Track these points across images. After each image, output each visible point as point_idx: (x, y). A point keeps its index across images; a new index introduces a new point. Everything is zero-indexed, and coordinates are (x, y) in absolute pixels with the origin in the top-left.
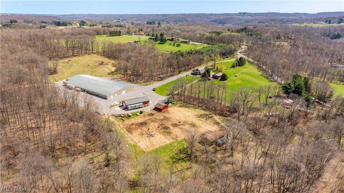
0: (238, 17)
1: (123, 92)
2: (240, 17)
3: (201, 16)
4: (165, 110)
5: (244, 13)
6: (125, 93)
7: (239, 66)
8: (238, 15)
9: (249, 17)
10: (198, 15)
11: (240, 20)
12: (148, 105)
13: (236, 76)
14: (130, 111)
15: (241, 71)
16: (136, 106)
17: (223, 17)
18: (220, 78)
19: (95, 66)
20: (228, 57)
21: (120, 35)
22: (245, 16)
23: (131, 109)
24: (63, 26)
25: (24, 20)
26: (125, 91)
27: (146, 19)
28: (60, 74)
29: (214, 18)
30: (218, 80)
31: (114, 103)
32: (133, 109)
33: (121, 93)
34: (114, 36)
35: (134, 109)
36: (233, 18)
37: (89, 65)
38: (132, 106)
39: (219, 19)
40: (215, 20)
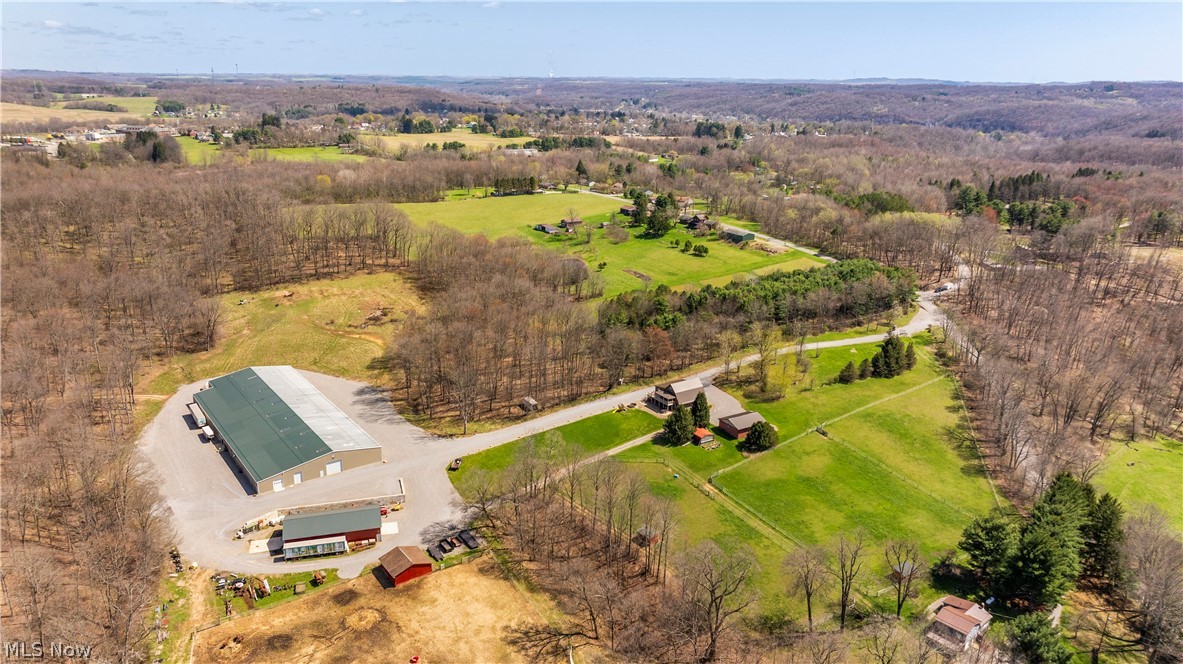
0: (1078, 102)
1: (327, 466)
2: (1089, 103)
3: (929, 97)
4: (412, 581)
5: (1110, 87)
6: (339, 470)
7: (876, 374)
8: (1079, 96)
9: (1130, 100)
10: (914, 92)
11: (1084, 113)
12: (373, 544)
13: (824, 434)
14: (289, 562)
15: (868, 402)
16: (314, 548)
17: (1010, 104)
18: (742, 438)
19: (350, 326)
20: (859, 324)
21: (532, 193)
22: (1112, 97)
23: (297, 559)
24: (419, 133)
25: (340, 105)
26: (339, 463)
27: (725, 102)
28: (220, 351)
29: (979, 105)
30: (735, 442)
31: (261, 518)
32: (305, 557)
33: (322, 472)
34: (511, 194)
35: (310, 557)
36: (1052, 106)
37: (332, 322)
38: (299, 549)
39: (995, 112)
40: (976, 113)
